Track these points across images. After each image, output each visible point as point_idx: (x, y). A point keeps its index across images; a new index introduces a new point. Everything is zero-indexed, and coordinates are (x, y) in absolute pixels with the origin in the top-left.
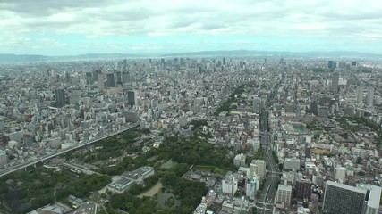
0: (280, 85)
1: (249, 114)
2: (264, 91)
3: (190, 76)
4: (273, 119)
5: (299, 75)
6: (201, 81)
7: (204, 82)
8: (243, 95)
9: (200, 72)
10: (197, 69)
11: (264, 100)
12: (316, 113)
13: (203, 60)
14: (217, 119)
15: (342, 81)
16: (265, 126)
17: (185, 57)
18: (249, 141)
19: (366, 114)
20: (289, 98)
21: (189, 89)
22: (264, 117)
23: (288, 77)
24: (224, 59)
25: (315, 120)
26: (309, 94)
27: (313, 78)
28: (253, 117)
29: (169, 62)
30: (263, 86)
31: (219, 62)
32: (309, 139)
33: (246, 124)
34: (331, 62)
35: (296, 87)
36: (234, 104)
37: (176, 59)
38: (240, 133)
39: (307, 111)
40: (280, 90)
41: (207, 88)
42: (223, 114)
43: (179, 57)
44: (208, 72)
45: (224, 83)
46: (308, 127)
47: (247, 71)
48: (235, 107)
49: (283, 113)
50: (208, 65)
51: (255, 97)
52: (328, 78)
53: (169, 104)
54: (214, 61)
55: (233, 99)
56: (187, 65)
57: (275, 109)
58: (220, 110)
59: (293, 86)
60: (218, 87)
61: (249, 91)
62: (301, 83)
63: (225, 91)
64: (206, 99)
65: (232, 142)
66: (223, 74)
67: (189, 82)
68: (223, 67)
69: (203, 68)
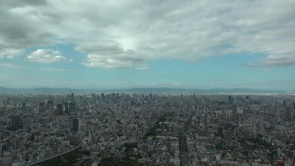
0: (193, 114)
1: (171, 138)
2: (182, 119)
3: (124, 107)
4: (189, 142)
5: (207, 106)
6: (133, 111)
7: (135, 112)
8: (166, 122)
9: (132, 104)
10: (130, 102)
11: (182, 126)
12: (222, 136)
13: (134, 95)
14: (145, 142)
15: (240, 111)
16: (184, 148)
17: (120, 93)
18: (171, 160)
19: (260, 136)
20: (201, 124)
21: (124, 118)
22: (182, 140)
23: (200, 108)
24: (151, 95)
25: (222, 142)
26: (216, 121)
27: (218, 109)
28: (174, 140)
29: (108, 96)
30: (181, 116)
31: (147, 97)
32: (218, 157)
33: (169, 146)
34: (230, 97)
35: (206, 116)
36: (159, 130)
37: (114, 94)
38: (164, 153)
39: (216, 135)
40: (194, 118)
41: (138, 117)
42: (150, 138)
43: (116, 93)
44: (138, 104)
45: (151, 113)
46: (217, 147)
47: (168, 103)
48: (159, 132)
49: (197, 137)
50: (138, 99)
51: (175, 124)
52: (229, 108)
53: (107, 130)
54: (143, 96)
55: (158, 126)
56: (122, 98)
57: (191, 134)
58: (147, 135)
59: (204, 115)
60: (146, 116)
61: (170, 120)
62: (209, 113)
63: (151, 119)
64: (136, 126)
65: (158, 161)
66: (150, 106)
67: (123, 112)
68: (150, 101)
69: (134, 101)
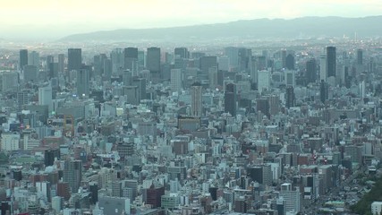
3: (187, 124)
6: (232, 143)
7: (246, 148)
9: (230, 107)
10: (216, 93)
13: (244, 55)
17: (167, 45)
29: (103, 62)
31: (312, 65)
37: (131, 53)
41: (256, 175)
43: (143, 44)
44: (264, 107)
45: (329, 153)
50: (264, 79)
56: (176, 75)
66: (327, 117)
67: (180, 149)
68: (324, 89)
69: (242, 88)
